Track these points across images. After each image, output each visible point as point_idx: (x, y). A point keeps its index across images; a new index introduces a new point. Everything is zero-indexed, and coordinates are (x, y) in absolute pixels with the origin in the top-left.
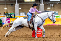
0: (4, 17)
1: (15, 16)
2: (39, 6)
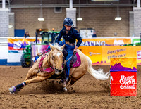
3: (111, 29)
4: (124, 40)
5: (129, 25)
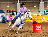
0: (7, 14)
1: (17, 13)
2: (39, 4)
3: (33, 10)
4: (37, 14)
5: (39, 8)
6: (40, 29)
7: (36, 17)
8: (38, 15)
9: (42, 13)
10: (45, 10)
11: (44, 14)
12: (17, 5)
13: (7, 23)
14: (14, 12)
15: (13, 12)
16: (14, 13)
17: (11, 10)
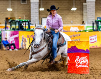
0: (6, 28)
1: (31, 25)
2: (84, 4)
6: (86, 66)
7: (77, 36)
8: (80, 31)
9: (92, 25)
10: (99, 19)
11: (95, 29)
12: (30, 6)
13: (5, 49)
14: (24, 23)
15: (20, 23)
16: (24, 26)
17: (15, 18)
